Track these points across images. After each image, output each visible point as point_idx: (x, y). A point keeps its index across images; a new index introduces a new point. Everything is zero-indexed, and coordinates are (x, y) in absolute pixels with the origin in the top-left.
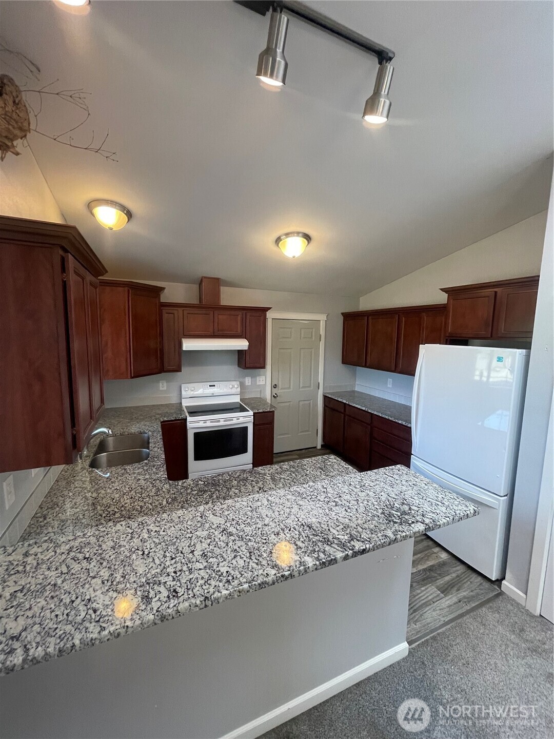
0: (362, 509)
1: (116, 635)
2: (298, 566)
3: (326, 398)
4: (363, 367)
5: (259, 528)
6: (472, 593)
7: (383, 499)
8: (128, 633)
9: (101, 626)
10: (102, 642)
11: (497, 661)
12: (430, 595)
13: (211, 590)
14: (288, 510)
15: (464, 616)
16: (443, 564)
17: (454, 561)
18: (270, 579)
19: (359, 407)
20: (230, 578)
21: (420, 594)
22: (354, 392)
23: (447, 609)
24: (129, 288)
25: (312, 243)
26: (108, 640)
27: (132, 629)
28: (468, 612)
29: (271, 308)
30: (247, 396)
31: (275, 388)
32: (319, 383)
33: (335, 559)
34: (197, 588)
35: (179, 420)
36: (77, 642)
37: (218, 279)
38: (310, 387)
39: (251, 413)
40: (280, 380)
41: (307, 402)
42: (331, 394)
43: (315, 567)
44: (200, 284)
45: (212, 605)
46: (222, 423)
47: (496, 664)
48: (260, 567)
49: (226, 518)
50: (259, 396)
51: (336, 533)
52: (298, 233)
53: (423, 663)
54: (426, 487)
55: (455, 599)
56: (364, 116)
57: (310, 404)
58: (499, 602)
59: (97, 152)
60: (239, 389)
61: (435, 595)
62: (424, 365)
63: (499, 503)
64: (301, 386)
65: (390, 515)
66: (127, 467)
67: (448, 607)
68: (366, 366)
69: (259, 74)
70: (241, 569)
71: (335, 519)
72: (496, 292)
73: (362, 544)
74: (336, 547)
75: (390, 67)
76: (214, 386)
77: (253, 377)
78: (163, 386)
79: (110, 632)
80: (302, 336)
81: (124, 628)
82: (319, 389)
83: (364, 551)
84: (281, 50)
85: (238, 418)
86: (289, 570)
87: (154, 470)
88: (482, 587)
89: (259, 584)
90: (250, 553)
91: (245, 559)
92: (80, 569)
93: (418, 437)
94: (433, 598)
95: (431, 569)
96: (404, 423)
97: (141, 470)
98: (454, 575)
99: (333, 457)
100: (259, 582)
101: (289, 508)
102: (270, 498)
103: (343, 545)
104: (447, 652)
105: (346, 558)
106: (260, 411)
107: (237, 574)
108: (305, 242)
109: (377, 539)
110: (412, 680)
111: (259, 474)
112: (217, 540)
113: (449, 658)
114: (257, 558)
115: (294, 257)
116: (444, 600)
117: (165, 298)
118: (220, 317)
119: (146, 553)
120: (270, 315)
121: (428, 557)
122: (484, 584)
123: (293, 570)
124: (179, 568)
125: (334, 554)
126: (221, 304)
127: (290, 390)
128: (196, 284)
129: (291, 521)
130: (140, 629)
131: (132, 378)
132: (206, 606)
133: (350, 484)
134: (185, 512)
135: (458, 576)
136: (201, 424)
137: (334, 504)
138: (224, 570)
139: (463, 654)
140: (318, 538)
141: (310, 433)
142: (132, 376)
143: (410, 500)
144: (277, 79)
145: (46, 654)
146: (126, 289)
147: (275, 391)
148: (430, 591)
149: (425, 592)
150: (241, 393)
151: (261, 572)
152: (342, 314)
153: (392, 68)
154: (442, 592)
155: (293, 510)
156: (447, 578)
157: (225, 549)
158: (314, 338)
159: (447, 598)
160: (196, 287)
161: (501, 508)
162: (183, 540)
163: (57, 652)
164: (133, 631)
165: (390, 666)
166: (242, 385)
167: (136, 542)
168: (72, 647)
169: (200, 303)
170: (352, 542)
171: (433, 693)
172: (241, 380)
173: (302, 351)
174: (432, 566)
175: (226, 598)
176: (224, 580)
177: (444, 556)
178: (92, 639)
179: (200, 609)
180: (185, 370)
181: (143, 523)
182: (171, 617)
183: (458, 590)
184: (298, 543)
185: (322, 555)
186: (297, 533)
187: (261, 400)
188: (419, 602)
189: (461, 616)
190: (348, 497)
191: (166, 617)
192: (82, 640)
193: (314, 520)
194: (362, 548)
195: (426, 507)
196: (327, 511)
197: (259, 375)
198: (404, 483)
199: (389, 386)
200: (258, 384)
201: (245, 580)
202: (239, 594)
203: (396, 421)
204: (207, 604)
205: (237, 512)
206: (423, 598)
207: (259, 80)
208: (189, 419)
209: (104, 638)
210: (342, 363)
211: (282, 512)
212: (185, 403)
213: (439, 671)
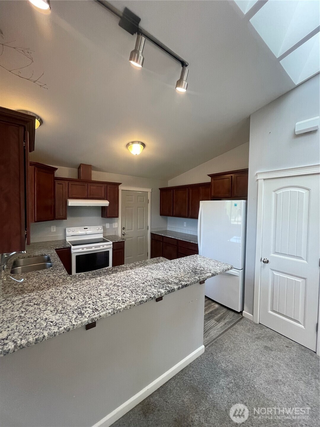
0: (182, 271)
1: (68, 329)
2: (157, 293)
3: (152, 234)
4: (171, 216)
5: (133, 282)
6: (230, 320)
7: (191, 267)
8: (74, 328)
9: (58, 327)
10: (60, 334)
11: (244, 346)
12: (212, 324)
13: (116, 306)
14: (146, 275)
15: (228, 330)
16: (217, 310)
17: (222, 307)
18: (144, 299)
19: (170, 237)
20: (124, 301)
21: (207, 324)
22: (167, 231)
23: (220, 329)
24: (35, 167)
25: (146, 148)
26: (63, 332)
27: (76, 326)
28: (229, 328)
29: (121, 183)
30: (107, 235)
31: (124, 229)
32: (148, 226)
33: (174, 289)
34: (108, 306)
35: (66, 248)
36: (46, 335)
37: (90, 166)
38: (143, 228)
39: (111, 243)
40: (127, 225)
41: (142, 237)
42: (155, 232)
43: (165, 293)
44: (79, 168)
45: (117, 313)
46: (93, 249)
47: (243, 347)
48: (138, 295)
49: (114, 281)
50: (114, 234)
51: (173, 280)
52: (139, 142)
53: (212, 354)
54: (209, 261)
55: (223, 324)
56: (176, 87)
57: (143, 238)
58: (242, 321)
59: (34, 82)
60: (102, 230)
61: (214, 323)
62: (202, 210)
63: (240, 273)
64: (138, 228)
65: (195, 272)
66: (40, 271)
67: (221, 327)
68: (173, 216)
69: (131, 59)
70: (129, 297)
71: (170, 275)
72: (232, 176)
73: (185, 282)
74: (173, 284)
75: (187, 69)
76: (87, 228)
77: (111, 223)
78: (53, 229)
79: (64, 328)
80: (139, 200)
81: (72, 325)
82: (148, 229)
83: (186, 286)
84: (141, 52)
85: (103, 246)
86: (153, 295)
87: (58, 271)
88: (234, 316)
89: (140, 302)
90: (131, 291)
91: (130, 294)
92: (34, 309)
93: (201, 247)
94: (214, 325)
95: (211, 313)
96: (194, 242)
97: (49, 272)
98: (222, 313)
99: (161, 258)
100: (139, 300)
101: (147, 274)
102: (135, 271)
103: (177, 284)
104: (222, 347)
105: (179, 289)
106: (116, 241)
107: (127, 299)
108: (142, 147)
109: (192, 280)
110: (207, 362)
111: (124, 268)
112: (112, 289)
113: (223, 349)
114: (136, 292)
115: (136, 154)
116: (218, 325)
117: (57, 174)
118: (92, 187)
119: (73, 298)
120: (121, 188)
121: (209, 308)
122: (235, 315)
123: (155, 295)
124: (94, 301)
125: (173, 287)
126: (92, 180)
127: (132, 231)
128: (76, 168)
129: (149, 278)
130: (80, 326)
131: (35, 222)
132: (114, 313)
133: (174, 263)
134: (90, 281)
135: (224, 314)
136: (81, 250)
137: (169, 270)
138: (120, 299)
139: (229, 346)
140: (164, 282)
141: (144, 255)
142: (36, 220)
143: (203, 266)
144: (139, 63)
145: (28, 342)
146: (33, 167)
147: (123, 231)
148: (213, 322)
149: (210, 323)
150: (104, 233)
151: (139, 297)
152: (160, 189)
153: (188, 70)
154: (217, 322)
155: (149, 274)
156: (219, 315)
157: (118, 292)
158: (145, 202)
159: (220, 324)
160: (76, 170)
161: (240, 275)
162: (93, 291)
163: (34, 341)
164: (77, 327)
165: (197, 359)
166: (104, 228)
167: (64, 295)
168: (43, 337)
169: (78, 178)
170: (181, 282)
171: (218, 366)
172: (104, 225)
173: (138, 208)
174: (212, 311)
175: (124, 309)
176: (121, 302)
177: (217, 306)
178: (54, 332)
179: (111, 315)
180: (69, 219)
181: (66, 287)
182: (97, 319)
183: (224, 320)
184: (155, 285)
185: (168, 288)
186: (153, 282)
187: (116, 236)
188: (208, 328)
189: (226, 331)
190: (175, 267)
191: (94, 319)
192: (49, 333)
193: (160, 277)
194: (185, 284)
195: (211, 267)
196: (166, 273)
197: (115, 222)
198: (199, 260)
199: (184, 226)
200: (113, 227)
201: (132, 301)
202: (130, 307)
203: (190, 242)
204: (115, 312)
205: (119, 278)
206: (209, 326)
207: (130, 63)
208: (73, 247)
209: (61, 331)
210: (160, 215)
211: (144, 276)
212: (68, 239)
213: (219, 356)
